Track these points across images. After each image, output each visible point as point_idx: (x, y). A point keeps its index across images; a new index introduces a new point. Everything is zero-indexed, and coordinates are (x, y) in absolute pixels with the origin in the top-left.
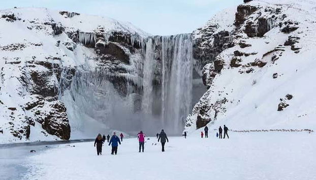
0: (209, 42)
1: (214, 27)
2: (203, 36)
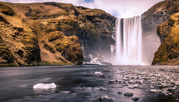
2: (147, 16)
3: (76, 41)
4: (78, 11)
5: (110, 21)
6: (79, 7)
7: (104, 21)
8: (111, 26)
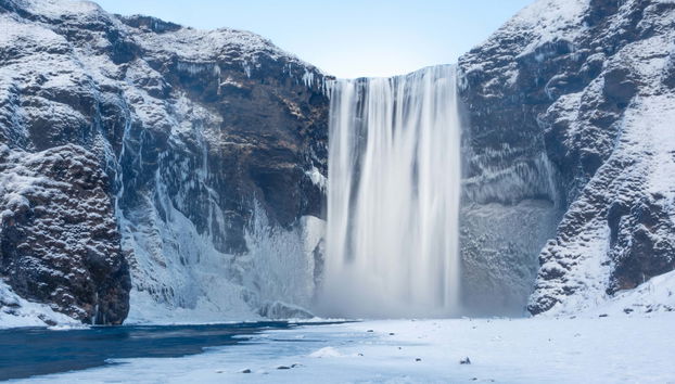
0: (503, 80)
1: (515, 41)
2: (486, 67)
3: (81, 181)
4: (128, 40)
5: (300, 94)
6: (136, 22)
7: (269, 92)
8: (307, 120)
